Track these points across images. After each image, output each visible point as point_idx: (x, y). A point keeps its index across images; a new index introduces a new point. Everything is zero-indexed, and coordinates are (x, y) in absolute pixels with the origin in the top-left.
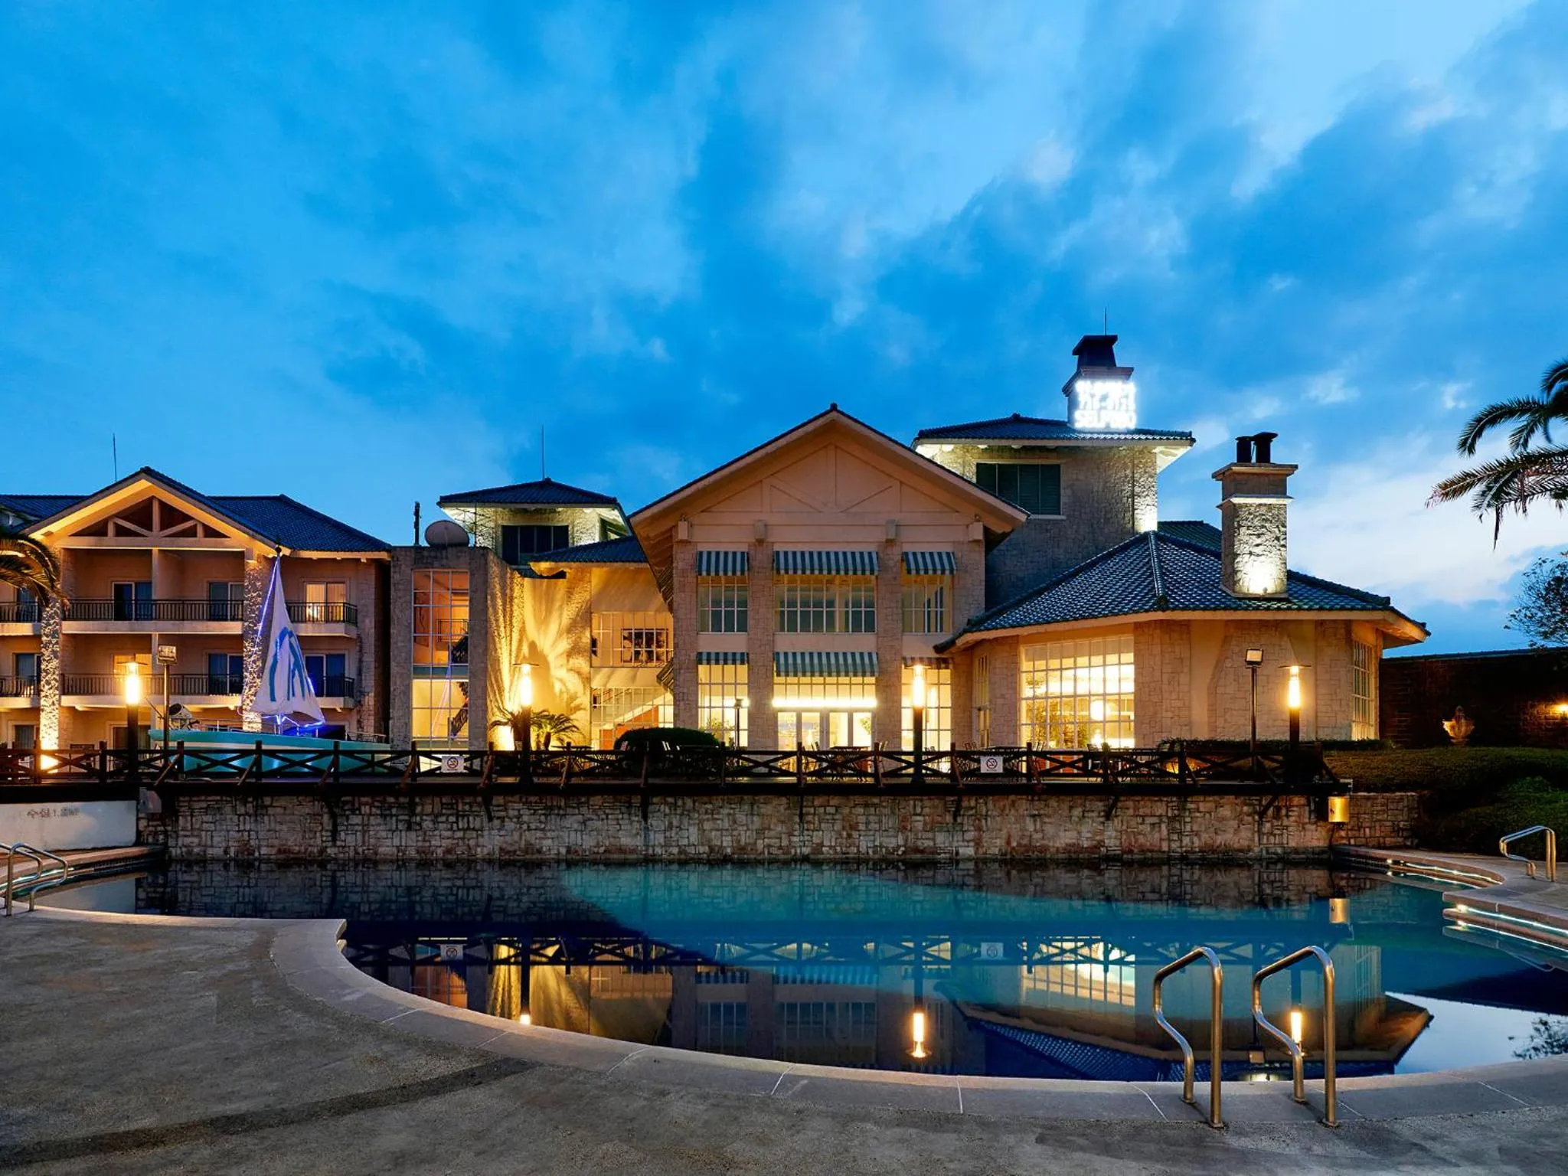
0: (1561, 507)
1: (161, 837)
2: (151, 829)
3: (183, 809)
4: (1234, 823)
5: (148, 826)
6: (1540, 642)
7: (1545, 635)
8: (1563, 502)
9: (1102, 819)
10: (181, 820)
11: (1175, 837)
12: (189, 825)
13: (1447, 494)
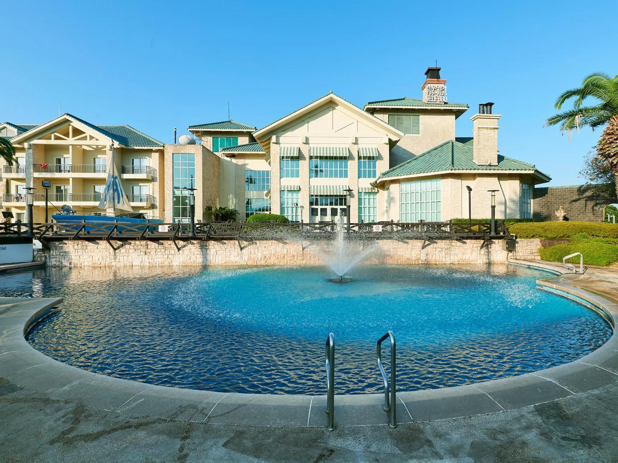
0: (593, 130)
1: (43, 258)
2: (39, 255)
3: (52, 247)
4: (470, 250)
5: (38, 254)
6: (590, 182)
7: (591, 180)
8: (595, 128)
9: (420, 249)
10: (51, 252)
11: (448, 256)
12: (54, 253)
13: (551, 124)
